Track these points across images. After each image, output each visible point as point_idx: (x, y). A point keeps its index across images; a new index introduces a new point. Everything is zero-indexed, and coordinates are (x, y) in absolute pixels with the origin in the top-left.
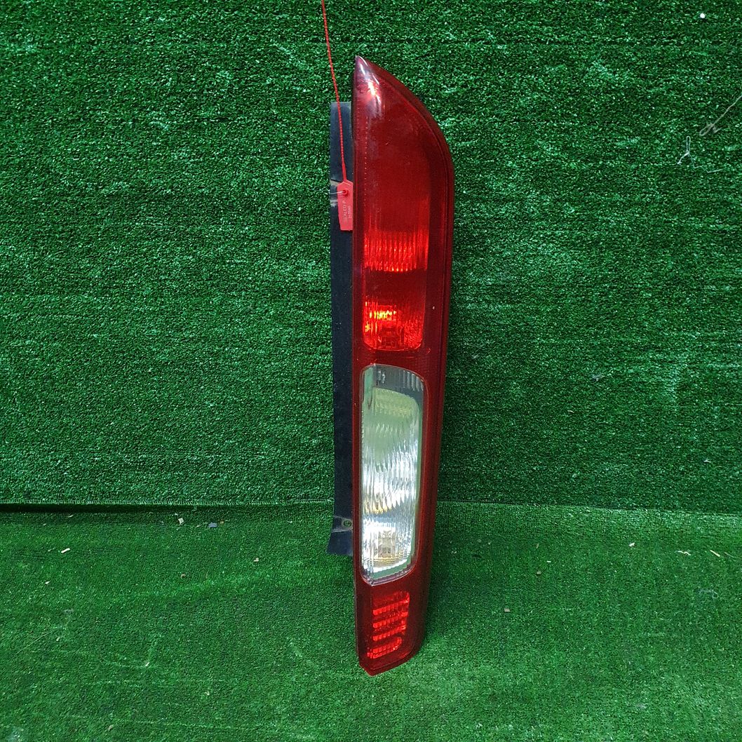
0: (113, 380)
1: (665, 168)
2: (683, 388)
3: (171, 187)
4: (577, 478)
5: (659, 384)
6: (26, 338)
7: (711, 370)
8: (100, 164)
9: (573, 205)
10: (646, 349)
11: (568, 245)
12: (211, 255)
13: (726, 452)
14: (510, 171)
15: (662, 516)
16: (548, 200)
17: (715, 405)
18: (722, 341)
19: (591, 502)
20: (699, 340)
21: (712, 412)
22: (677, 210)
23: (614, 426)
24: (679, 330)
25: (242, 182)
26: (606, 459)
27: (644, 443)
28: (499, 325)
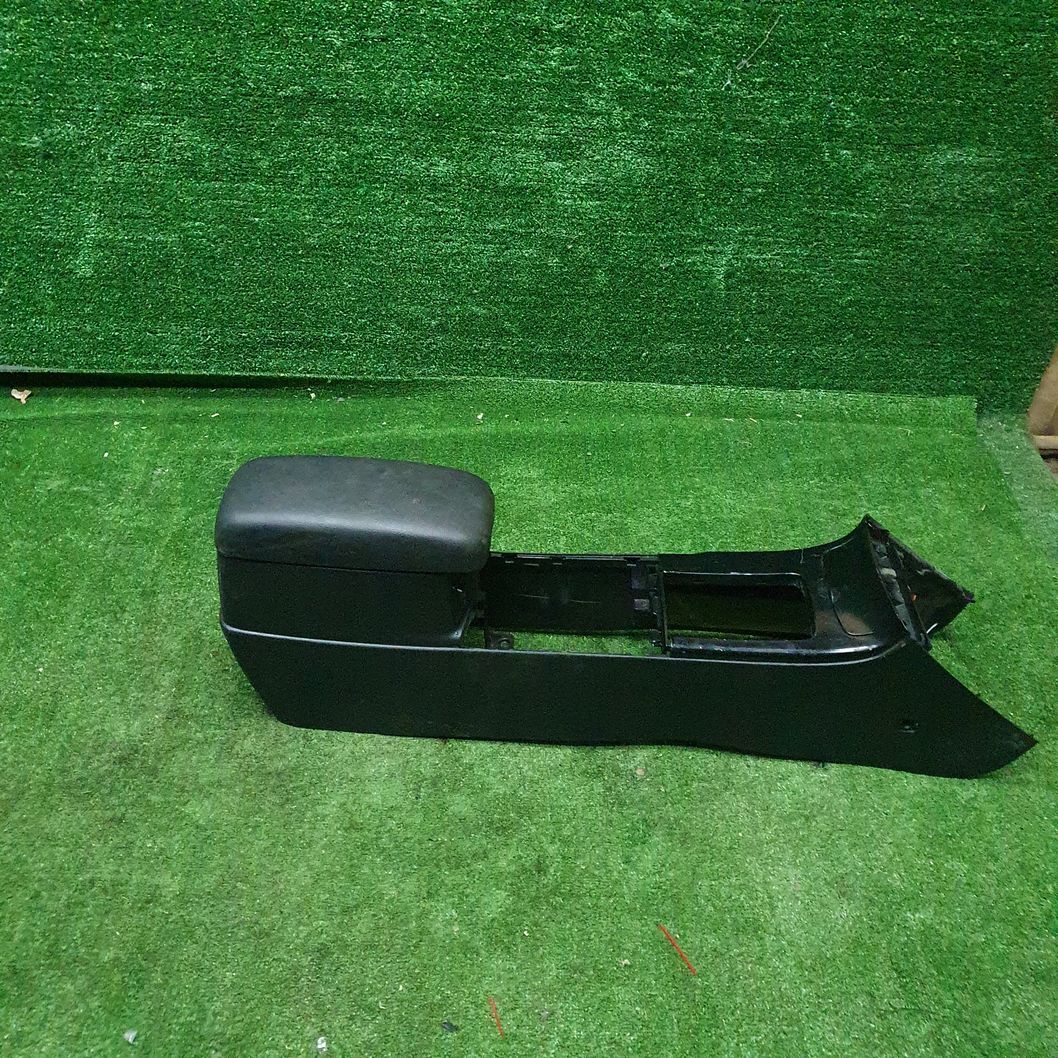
0: (267, 260)
1: (714, 92)
2: (728, 275)
3: (337, 93)
4: (646, 357)
5: (711, 272)
6: (195, 220)
7: (750, 260)
8: (281, 71)
9: (647, 120)
10: (701, 242)
11: (643, 152)
12: (362, 151)
13: (762, 333)
14: (601, 91)
15: (712, 390)
16: (628, 115)
17: (753, 291)
18: (757, 235)
19: (656, 379)
20: (739, 234)
21: (751, 297)
22: (722, 126)
23: (675, 309)
24: (725, 225)
25: (394, 91)
26: (669, 340)
27: (699, 325)
28: (590, 218)
